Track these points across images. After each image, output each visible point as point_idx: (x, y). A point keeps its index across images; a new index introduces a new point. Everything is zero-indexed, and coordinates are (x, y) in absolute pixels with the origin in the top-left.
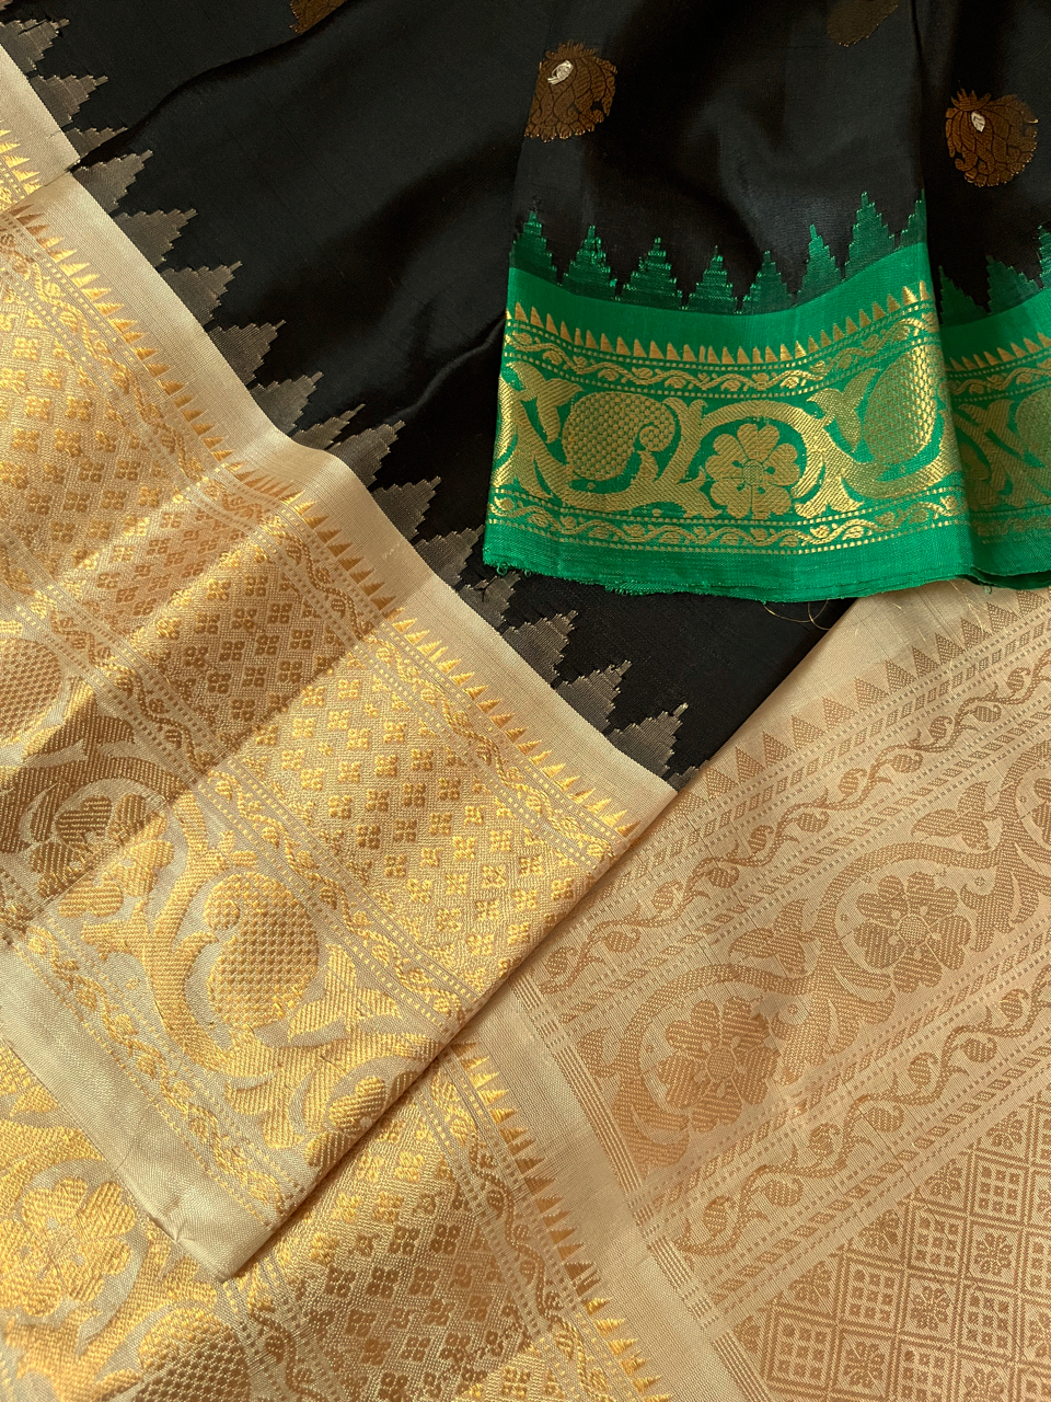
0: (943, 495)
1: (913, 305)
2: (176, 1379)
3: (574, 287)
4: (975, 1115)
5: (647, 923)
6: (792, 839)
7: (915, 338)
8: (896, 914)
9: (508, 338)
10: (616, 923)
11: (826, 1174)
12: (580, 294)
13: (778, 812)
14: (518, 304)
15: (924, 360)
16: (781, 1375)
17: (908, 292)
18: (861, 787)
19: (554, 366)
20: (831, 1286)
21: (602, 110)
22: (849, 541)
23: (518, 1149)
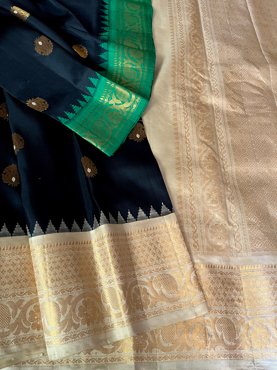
0: (137, 97)
1: (110, 83)
2: (224, 328)
3: (73, 119)
4: (240, 204)
5: (195, 231)
6: (194, 203)
7: (114, 86)
8: (212, 196)
10: (193, 235)
11: (239, 228)
13: (189, 203)
16: (260, 249)
17: (107, 83)
18: (192, 189)
20: (252, 236)
21: (45, 102)
22: (133, 112)
23: (216, 267)
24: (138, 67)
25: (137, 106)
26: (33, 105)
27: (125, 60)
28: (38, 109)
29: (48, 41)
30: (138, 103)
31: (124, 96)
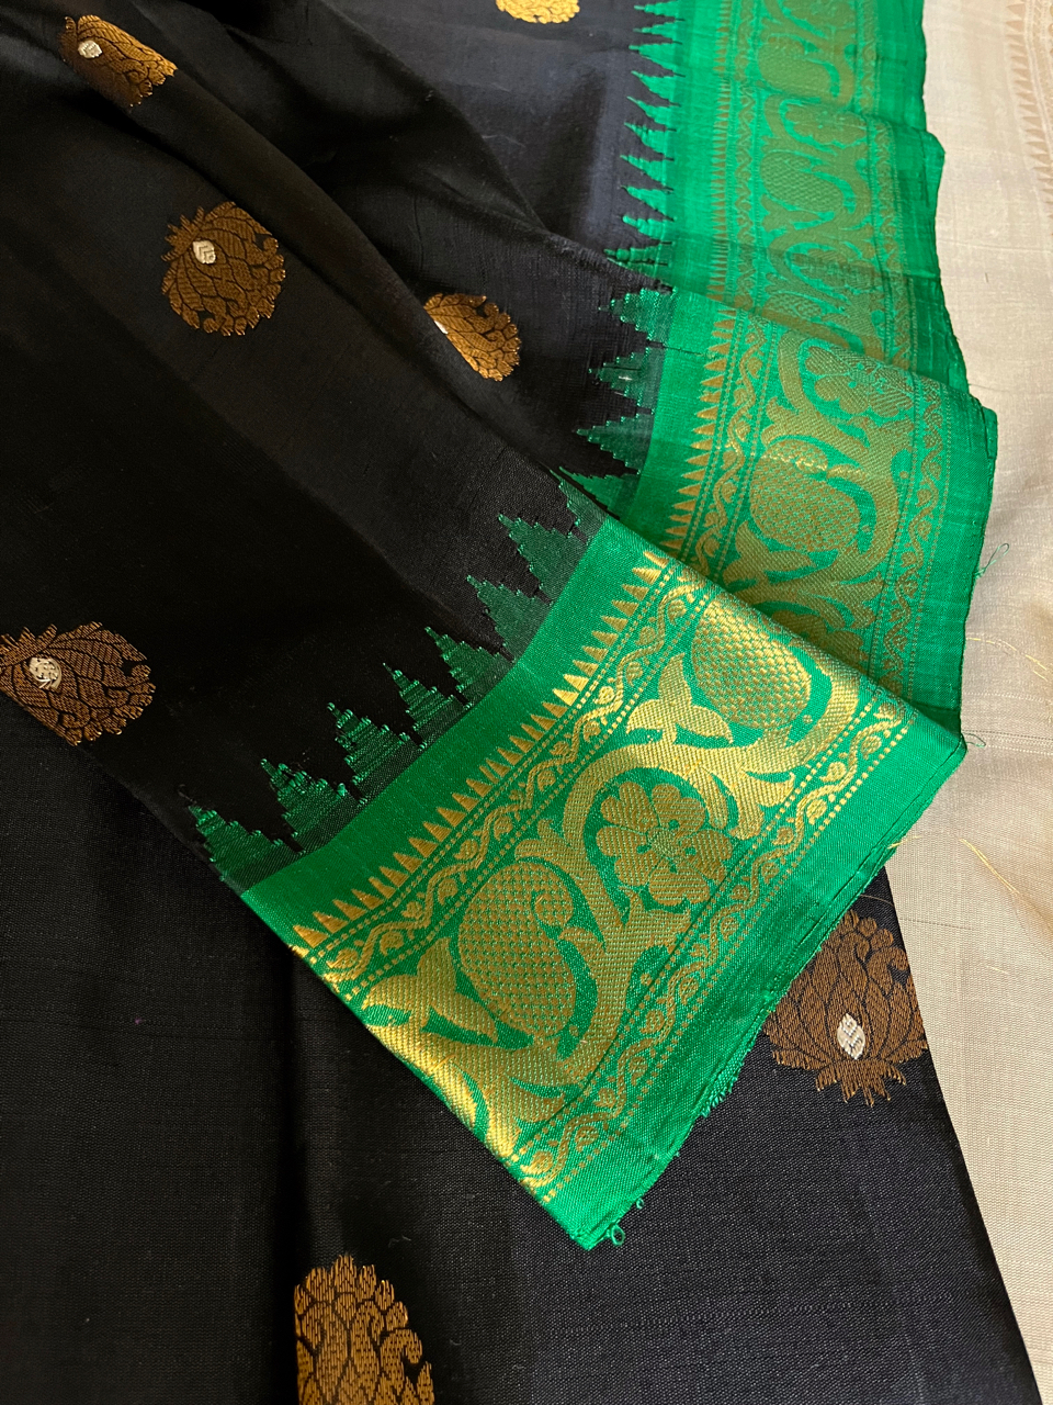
0: (872, 711)
1: (661, 579)
3: (318, 838)
7: (696, 603)
9: (330, 978)
12: (329, 838)
14: (296, 928)
15: (725, 615)
17: (642, 570)
19: (403, 950)
21: (136, 663)
22: (820, 821)
24: (870, 471)
25: (858, 776)
26: (29, 678)
27: (772, 416)
28: (60, 721)
29: (260, 244)
30: (875, 755)
31: (765, 688)
